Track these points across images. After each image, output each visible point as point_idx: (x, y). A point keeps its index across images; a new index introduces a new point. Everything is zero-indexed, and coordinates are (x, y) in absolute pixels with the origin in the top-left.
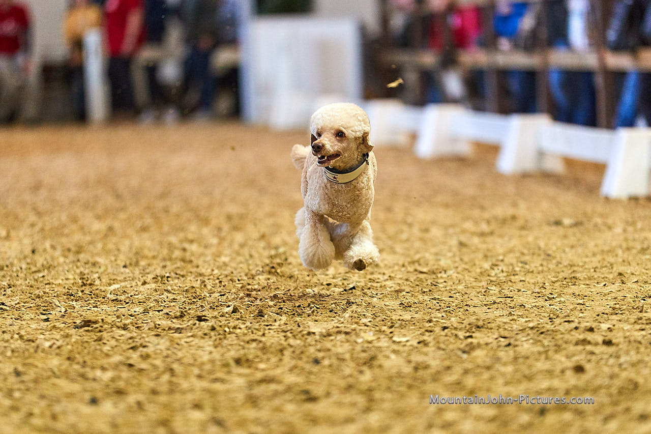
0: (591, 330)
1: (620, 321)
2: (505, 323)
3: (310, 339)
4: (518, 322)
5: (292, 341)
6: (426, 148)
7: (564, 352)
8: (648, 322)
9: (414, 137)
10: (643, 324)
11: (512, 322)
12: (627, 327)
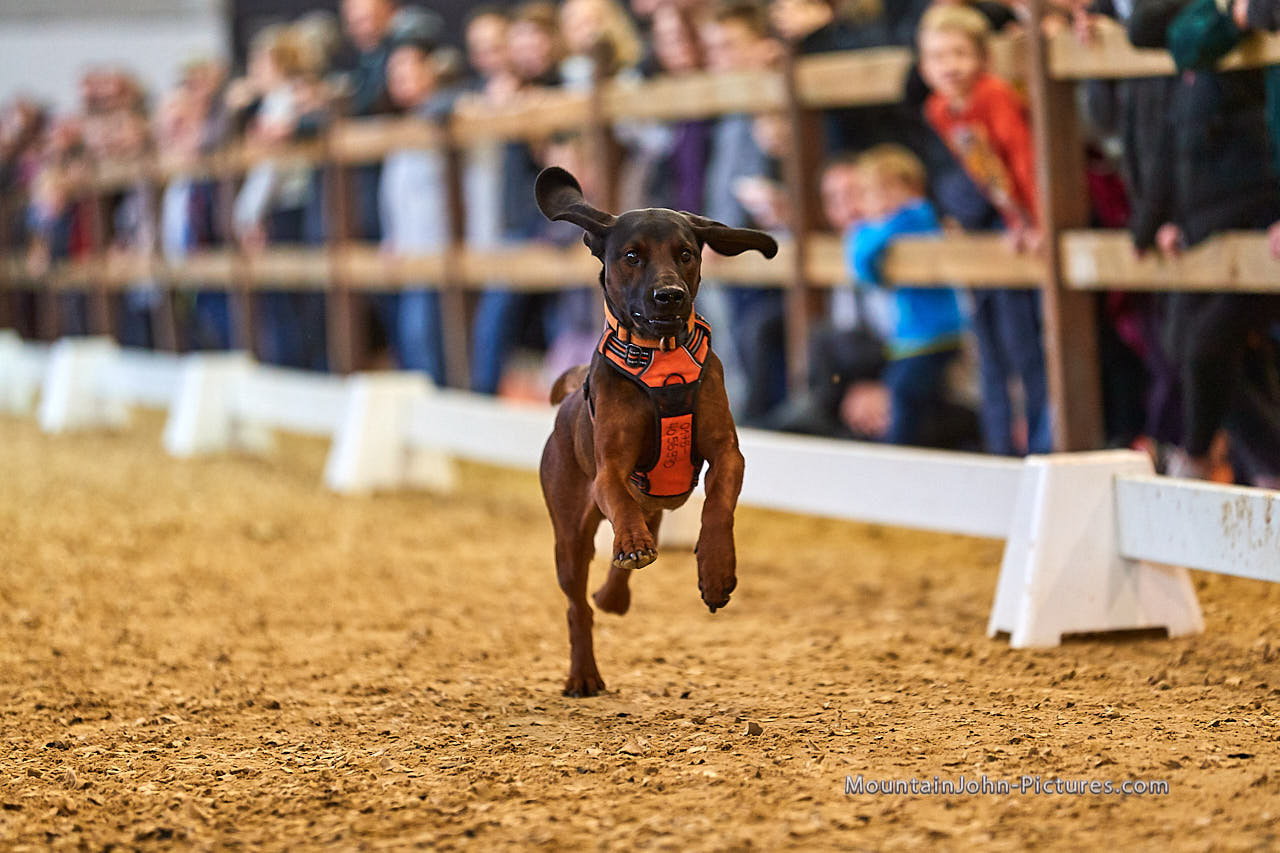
1: (324, 691)
2: (137, 698)
4: (158, 697)
6: (56, 413)
8: (369, 692)
9: (37, 397)
10: (360, 695)
11: (149, 696)
12: (333, 700)
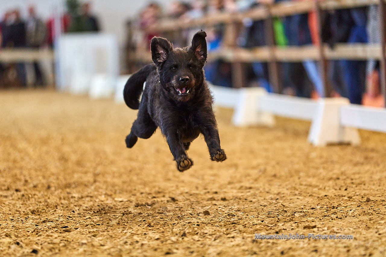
0: (216, 193)
1: (232, 188)
3: (72, 200)
5: (63, 201)
7: (201, 205)
8: (246, 188)
10: (243, 189)
